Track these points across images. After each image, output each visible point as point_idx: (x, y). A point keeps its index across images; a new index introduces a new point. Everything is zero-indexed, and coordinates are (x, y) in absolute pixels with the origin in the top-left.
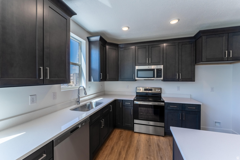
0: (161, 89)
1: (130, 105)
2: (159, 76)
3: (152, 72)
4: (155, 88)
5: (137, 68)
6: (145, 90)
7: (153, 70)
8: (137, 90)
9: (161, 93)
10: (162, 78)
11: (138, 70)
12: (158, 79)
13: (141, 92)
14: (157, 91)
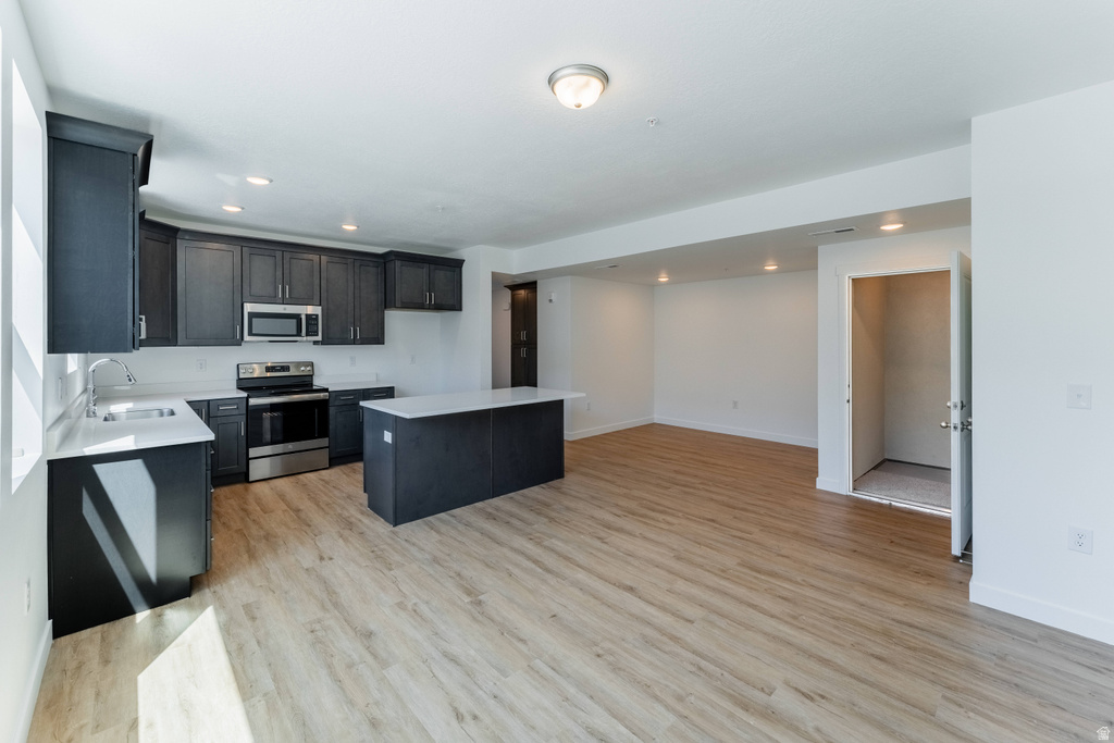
0: (312, 364)
1: (236, 412)
2: (311, 332)
3: (294, 321)
4: (299, 364)
5: (249, 308)
6: (268, 369)
7: (297, 317)
8: (241, 371)
9: (312, 376)
10: (319, 338)
11: (252, 315)
12: (310, 338)
13: (255, 376)
14: (304, 370)
